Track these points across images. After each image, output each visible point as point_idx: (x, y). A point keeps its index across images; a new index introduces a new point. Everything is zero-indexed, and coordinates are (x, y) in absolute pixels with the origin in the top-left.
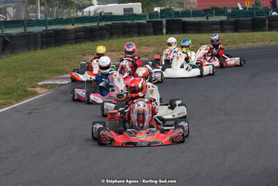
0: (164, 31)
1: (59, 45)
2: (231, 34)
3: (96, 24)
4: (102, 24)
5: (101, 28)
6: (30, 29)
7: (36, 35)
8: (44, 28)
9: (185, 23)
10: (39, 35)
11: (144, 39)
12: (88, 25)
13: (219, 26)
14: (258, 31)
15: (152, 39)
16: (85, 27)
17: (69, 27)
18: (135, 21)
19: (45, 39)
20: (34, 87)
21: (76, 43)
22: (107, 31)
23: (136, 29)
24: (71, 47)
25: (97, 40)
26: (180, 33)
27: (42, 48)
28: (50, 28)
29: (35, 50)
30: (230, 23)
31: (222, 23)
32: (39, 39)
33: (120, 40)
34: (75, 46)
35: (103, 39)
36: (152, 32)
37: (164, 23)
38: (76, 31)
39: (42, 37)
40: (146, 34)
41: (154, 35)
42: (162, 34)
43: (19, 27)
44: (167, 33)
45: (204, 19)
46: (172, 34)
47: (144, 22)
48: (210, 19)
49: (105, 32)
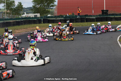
0: (42, 22)
3: (20, 20)
4: (22, 20)
5: (22, 21)
8: (3, 21)
10: (1, 23)
17: (11, 21)
18: (33, 19)
21: (13, 26)
23: (33, 22)
25: (20, 25)
26: (47, 23)
27: (2, 28)
28: (5, 21)
31: (61, 20)
32: (1, 25)
33: (28, 25)
35: (22, 25)
36: (38, 22)
37: (42, 20)
38: (13, 22)
40: (36, 23)
41: (39, 24)
44: (43, 23)
45: (55, 19)
46: (44, 23)
47: (36, 19)
48: (57, 19)
49: (23, 23)
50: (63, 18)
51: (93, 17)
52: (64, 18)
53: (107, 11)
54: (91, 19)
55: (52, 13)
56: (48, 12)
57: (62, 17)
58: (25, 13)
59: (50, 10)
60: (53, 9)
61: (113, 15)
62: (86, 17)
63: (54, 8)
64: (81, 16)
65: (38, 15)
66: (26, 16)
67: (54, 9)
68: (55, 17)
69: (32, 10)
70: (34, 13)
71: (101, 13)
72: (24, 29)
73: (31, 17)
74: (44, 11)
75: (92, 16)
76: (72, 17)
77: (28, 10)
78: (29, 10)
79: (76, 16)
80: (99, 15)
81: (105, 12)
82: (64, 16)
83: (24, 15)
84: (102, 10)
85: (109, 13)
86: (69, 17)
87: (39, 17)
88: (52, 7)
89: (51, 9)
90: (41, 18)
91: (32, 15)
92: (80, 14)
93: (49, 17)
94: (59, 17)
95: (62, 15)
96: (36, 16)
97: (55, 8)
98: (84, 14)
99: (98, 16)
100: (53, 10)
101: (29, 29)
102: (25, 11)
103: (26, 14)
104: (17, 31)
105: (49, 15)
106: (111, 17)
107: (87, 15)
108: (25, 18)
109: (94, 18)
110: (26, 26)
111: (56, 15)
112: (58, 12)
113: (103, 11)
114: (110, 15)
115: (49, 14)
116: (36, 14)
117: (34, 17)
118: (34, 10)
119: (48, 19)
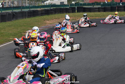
0: (76, 11)
1: (35, 16)
2: (103, 13)
3: (49, 8)
4: (52, 8)
5: (51, 10)
6: (23, 10)
7: (25, 12)
8: (29, 10)
9: (84, 8)
10: (27, 12)
12: (46, 8)
13: (98, 9)
14: (113, 12)
16: (45, 10)
17: (39, 9)
18: (65, 7)
19: (29, 14)
20: (25, 33)
21: (41, 15)
22: (54, 11)
24: (39, 17)
25: (49, 15)
27: (28, 18)
28: (31, 9)
29: (25, 18)
30: (102, 8)
31: (99, 8)
32: (27, 14)
33: (59, 14)
34: (41, 17)
35: (52, 14)
36: (71, 11)
37: (76, 8)
38: (42, 11)
39: (28, 13)
40: (69, 12)
41: (72, 13)
42: (75, 12)
43: (19, 9)
44: (77, 12)
45: (92, 7)
46: (79, 12)
47: (68, 7)
48: (94, 7)
49: (53, 11)
72: (56, 20)
76: (114, 5)
82: (102, 3)
90: (75, 5)
101: (62, 19)
104: (48, 22)
110: (57, 16)
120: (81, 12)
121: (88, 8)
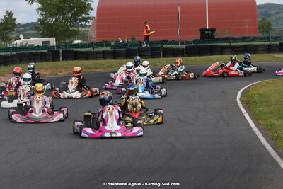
0: (61, 58)
2: (110, 61)
3: (9, 53)
4: (14, 53)
5: (13, 56)
9: (76, 53)
11: (45, 64)
13: (102, 55)
14: (130, 59)
15: (51, 64)
18: (39, 51)
22: (18, 58)
23: (39, 57)
26: (72, 60)
31: (104, 52)
35: (14, 64)
36: (52, 59)
37: (61, 51)
40: (47, 60)
41: (53, 61)
42: (59, 60)
44: (63, 60)
45: (91, 49)
46: (66, 60)
47: (46, 51)
48: (96, 50)
50: (109, 49)
51: (180, 46)
52: (112, 47)
53: (213, 31)
54: (174, 49)
55: (83, 36)
56: (75, 34)
57: (108, 44)
58: (21, 36)
59: (80, 29)
60: (85, 26)
61: (226, 39)
62: (164, 46)
63: (88, 24)
64: (151, 43)
65: (52, 41)
66: (24, 44)
67: (89, 26)
68: (92, 45)
69: (37, 28)
70: (43, 36)
71: (198, 37)
73: (36, 45)
74: (66, 30)
75: (177, 43)
76: (131, 46)
77: (27, 30)
78: (31, 29)
79: (141, 44)
80: (195, 41)
81: (207, 34)
82: (113, 44)
83: (18, 42)
84: (200, 30)
85: (217, 35)
86: (124, 45)
87: (54, 46)
88: (83, 23)
89: (82, 26)
90: (58, 47)
91: (37, 41)
92: (150, 39)
93: (77, 46)
94: (100, 44)
95: (107, 39)
96: (46, 44)
97: (91, 23)
98: (159, 38)
99: (191, 43)
100: (87, 29)
102: (19, 32)
103: (22, 40)
104: (2, 78)
105: (77, 42)
106: (222, 44)
107: (165, 42)
108: (22, 48)
109: (183, 46)
110: (22, 67)
111: (94, 40)
112: (98, 34)
113: (203, 31)
114: (219, 40)
115: (78, 39)
116: (47, 39)
117: (41, 45)
118: (43, 28)
119: (75, 50)
120: (69, 60)
121: (83, 53)
